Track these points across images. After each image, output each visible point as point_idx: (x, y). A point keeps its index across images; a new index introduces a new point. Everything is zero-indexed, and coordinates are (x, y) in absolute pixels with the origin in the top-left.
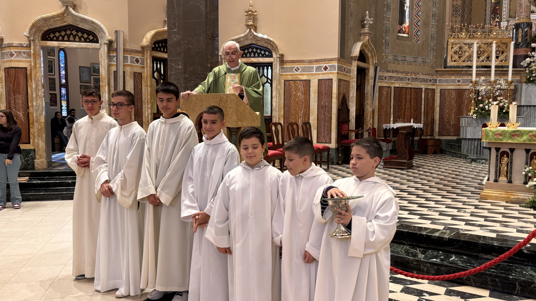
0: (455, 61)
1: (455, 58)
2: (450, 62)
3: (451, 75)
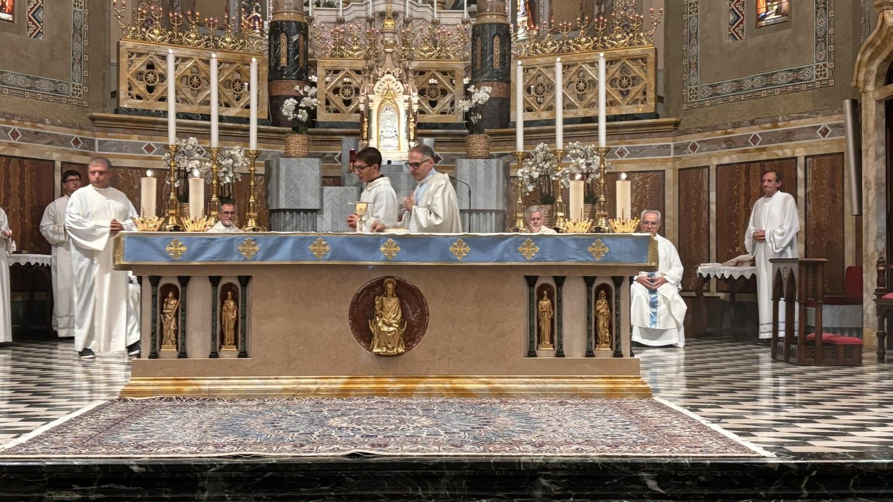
0: (139, 98)
1: (139, 90)
2: (126, 99)
3: (129, 131)
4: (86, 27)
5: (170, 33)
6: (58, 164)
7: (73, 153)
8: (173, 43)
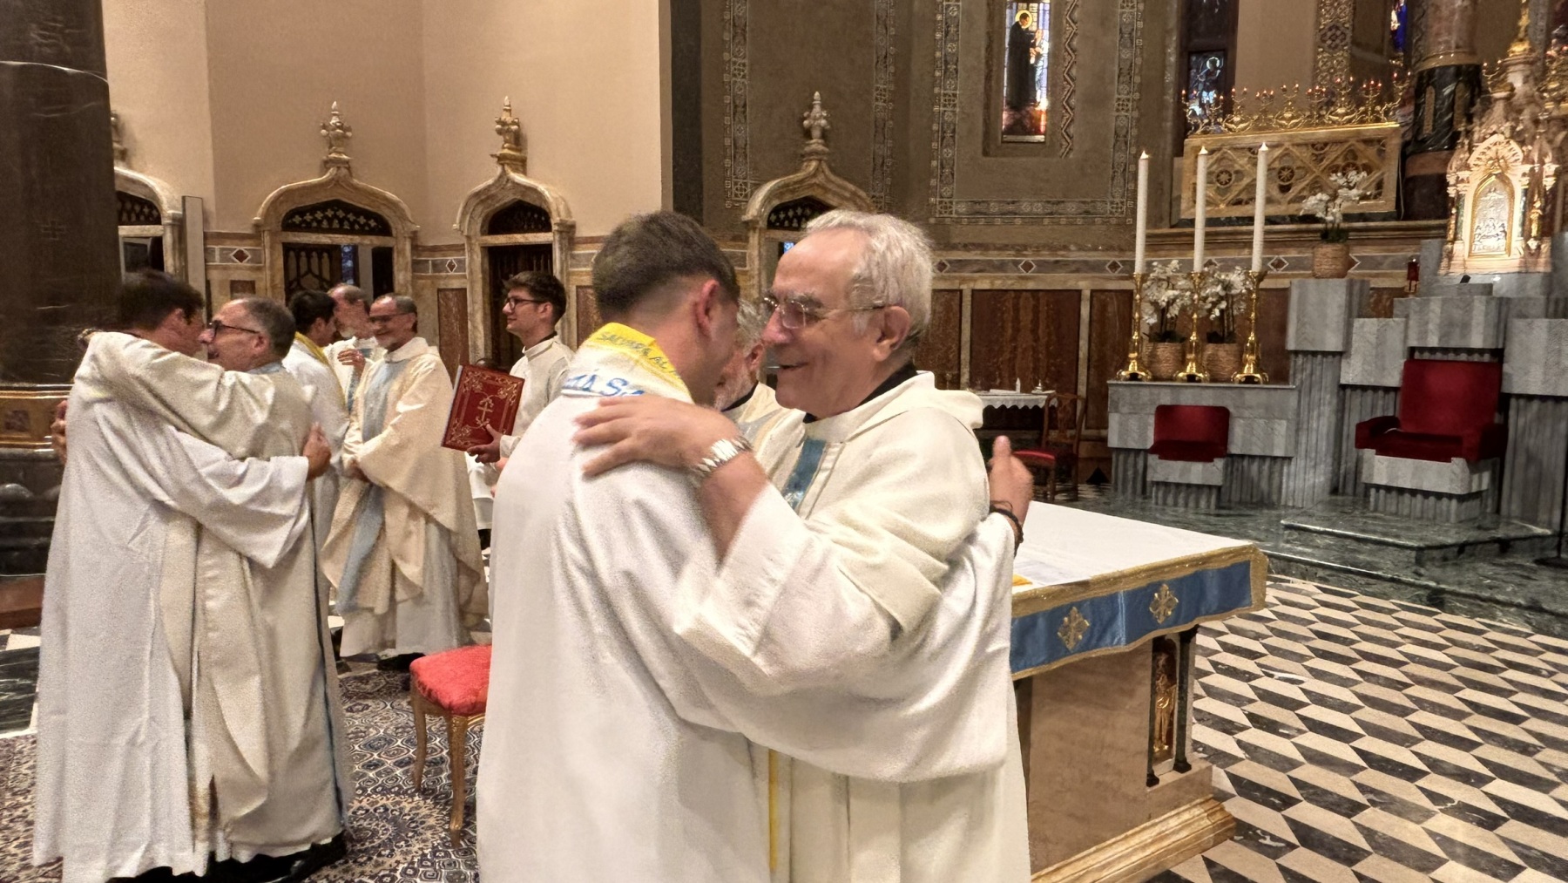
2: (1189, 208)
4: (1134, 132)
5: (1256, 117)
6: (1086, 293)
7: (1109, 279)
8: (1261, 129)
